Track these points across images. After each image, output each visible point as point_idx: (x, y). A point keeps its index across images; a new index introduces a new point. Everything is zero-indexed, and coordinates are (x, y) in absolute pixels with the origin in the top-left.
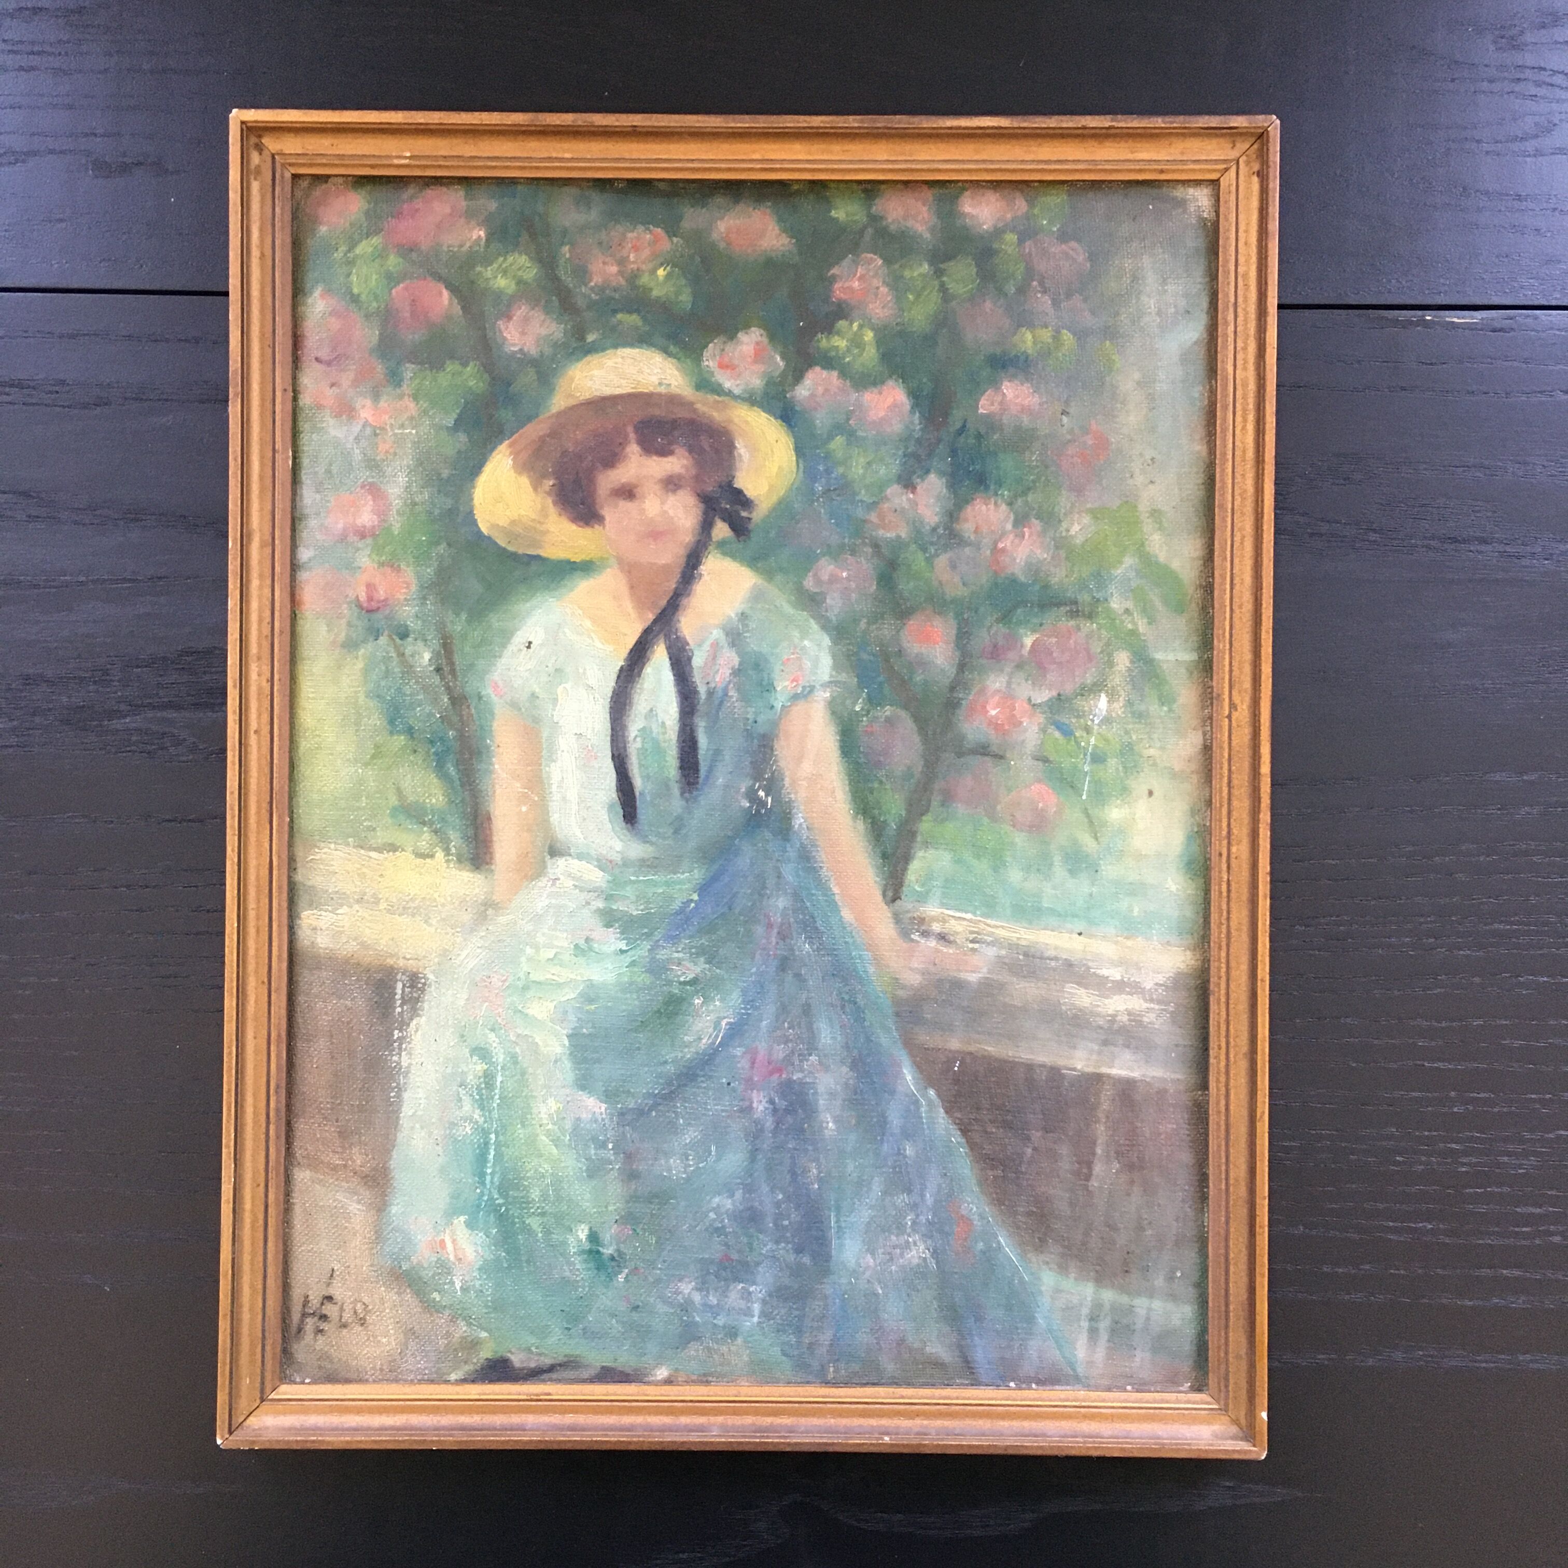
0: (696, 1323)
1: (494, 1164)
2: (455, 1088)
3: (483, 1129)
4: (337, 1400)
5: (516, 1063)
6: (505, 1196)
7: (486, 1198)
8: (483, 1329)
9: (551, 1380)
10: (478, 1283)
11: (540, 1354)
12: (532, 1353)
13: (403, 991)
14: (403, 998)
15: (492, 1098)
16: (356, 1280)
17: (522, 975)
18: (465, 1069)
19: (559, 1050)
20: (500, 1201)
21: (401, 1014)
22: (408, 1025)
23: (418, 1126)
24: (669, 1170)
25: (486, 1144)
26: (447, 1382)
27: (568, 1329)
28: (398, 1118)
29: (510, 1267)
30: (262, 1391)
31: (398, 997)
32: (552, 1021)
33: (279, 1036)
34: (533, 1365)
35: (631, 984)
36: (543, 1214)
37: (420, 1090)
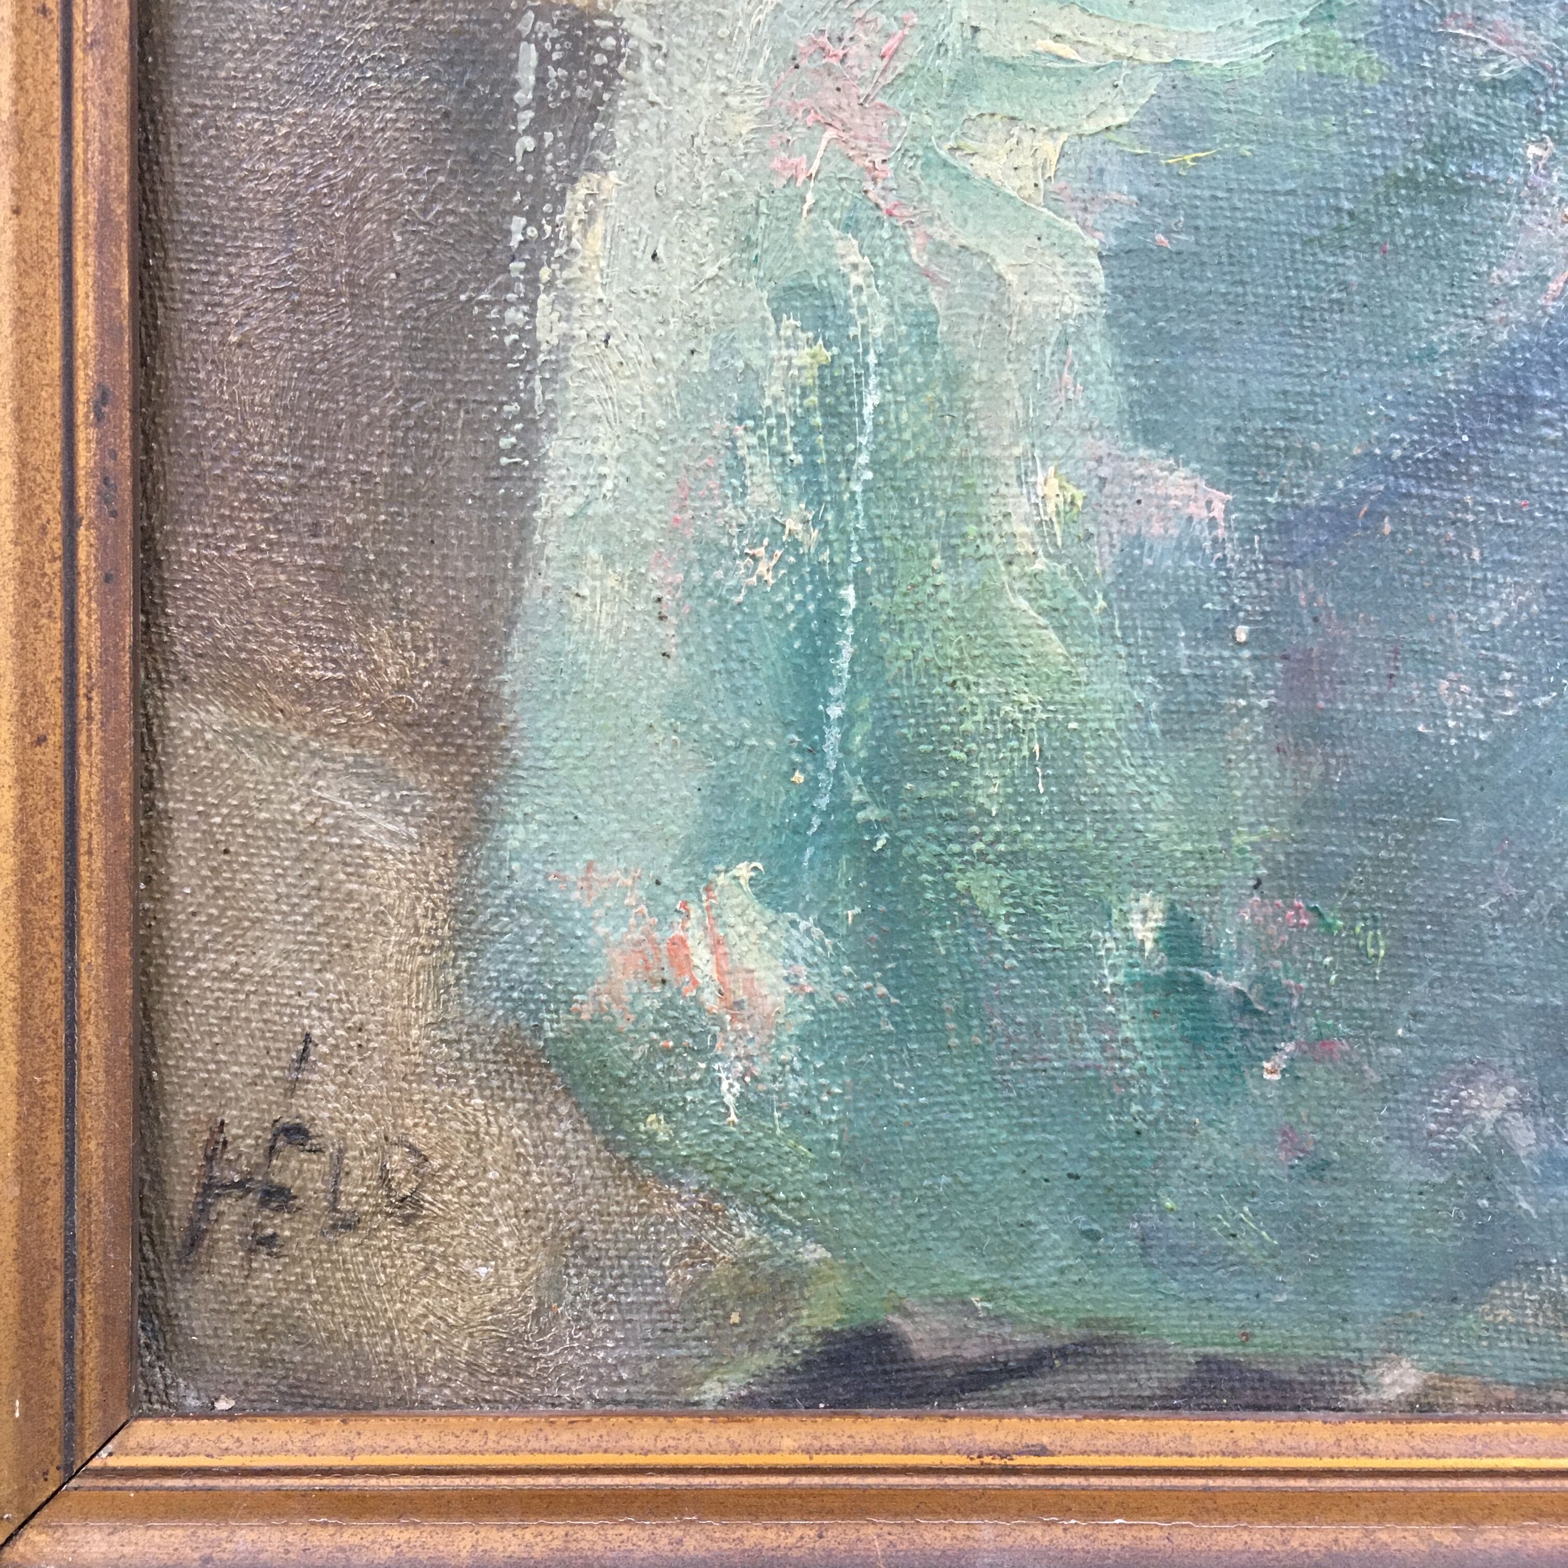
0: (1519, 1224)
1: (851, 691)
2: (720, 426)
3: (817, 568)
4: (327, 1472)
5: (928, 343)
6: (892, 800)
7: (823, 802)
8: (813, 1235)
9: (1032, 1400)
10: (794, 1085)
11: (998, 1319)
12: (973, 1312)
13: (542, 80)
14: (539, 102)
15: (849, 463)
16: (385, 1073)
17: (953, 36)
18: (758, 362)
19: (1074, 303)
20: (872, 813)
21: (535, 157)
22: (560, 199)
23: (594, 552)
24: (1435, 716)
25: (828, 618)
26: (692, 1409)
27: (1092, 1236)
28: (525, 524)
29: (901, 1036)
30: (69, 1442)
31: (523, 96)
32: (1053, 200)
33: (105, 213)
34: (973, 1351)
35: (1319, 80)
36: (1014, 859)
37: (601, 430)
